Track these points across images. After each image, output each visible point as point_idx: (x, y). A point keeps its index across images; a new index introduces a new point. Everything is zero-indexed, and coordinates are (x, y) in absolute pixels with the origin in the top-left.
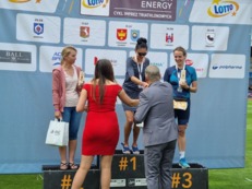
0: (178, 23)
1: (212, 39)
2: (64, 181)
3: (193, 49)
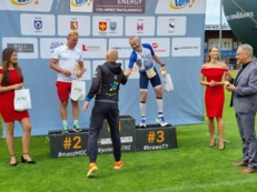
0: (148, 15)
1: (173, 26)
2: (66, 141)
3: (158, 34)
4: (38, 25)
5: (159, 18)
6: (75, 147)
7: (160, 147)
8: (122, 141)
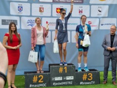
1: (100, 11)
2: (34, 78)
3: (92, 16)
4: (20, 9)
5: (92, 6)
6: (40, 81)
7: (90, 83)
8: (67, 79)
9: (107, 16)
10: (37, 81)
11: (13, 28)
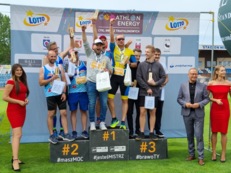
0: (145, 36)
1: (168, 46)
2: (65, 148)
4: (46, 43)
5: (156, 39)
6: (73, 153)
7: (152, 156)
8: (116, 150)
9: (179, 53)
10: (69, 153)
11: (19, 73)
